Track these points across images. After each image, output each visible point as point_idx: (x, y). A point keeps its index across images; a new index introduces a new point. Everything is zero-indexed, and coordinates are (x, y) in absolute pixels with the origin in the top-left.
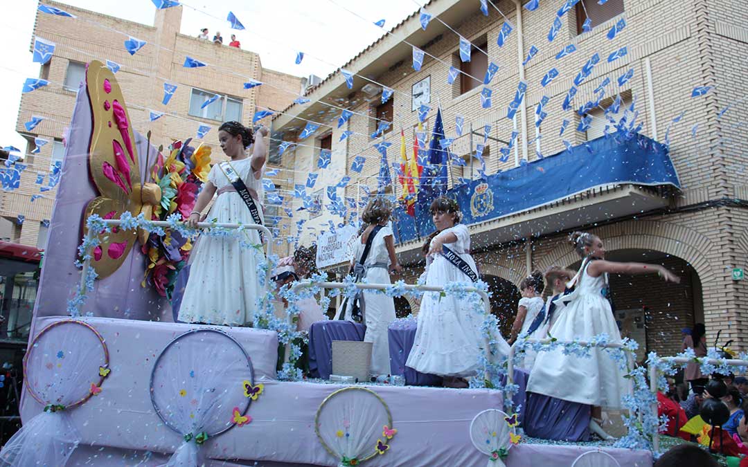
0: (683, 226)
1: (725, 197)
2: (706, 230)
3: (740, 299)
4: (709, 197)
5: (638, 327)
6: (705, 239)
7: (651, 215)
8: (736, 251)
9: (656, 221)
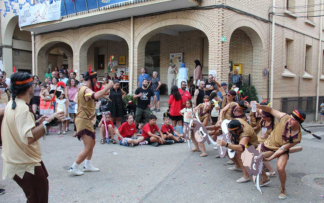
0: (204, 16)
1: (222, 4)
2: (213, 18)
3: (223, 50)
4: (215, 3)
5: (179, 61)
6: (212, 22)
7: (190, 9)
8: (224, 29)
9: (192, 12)
